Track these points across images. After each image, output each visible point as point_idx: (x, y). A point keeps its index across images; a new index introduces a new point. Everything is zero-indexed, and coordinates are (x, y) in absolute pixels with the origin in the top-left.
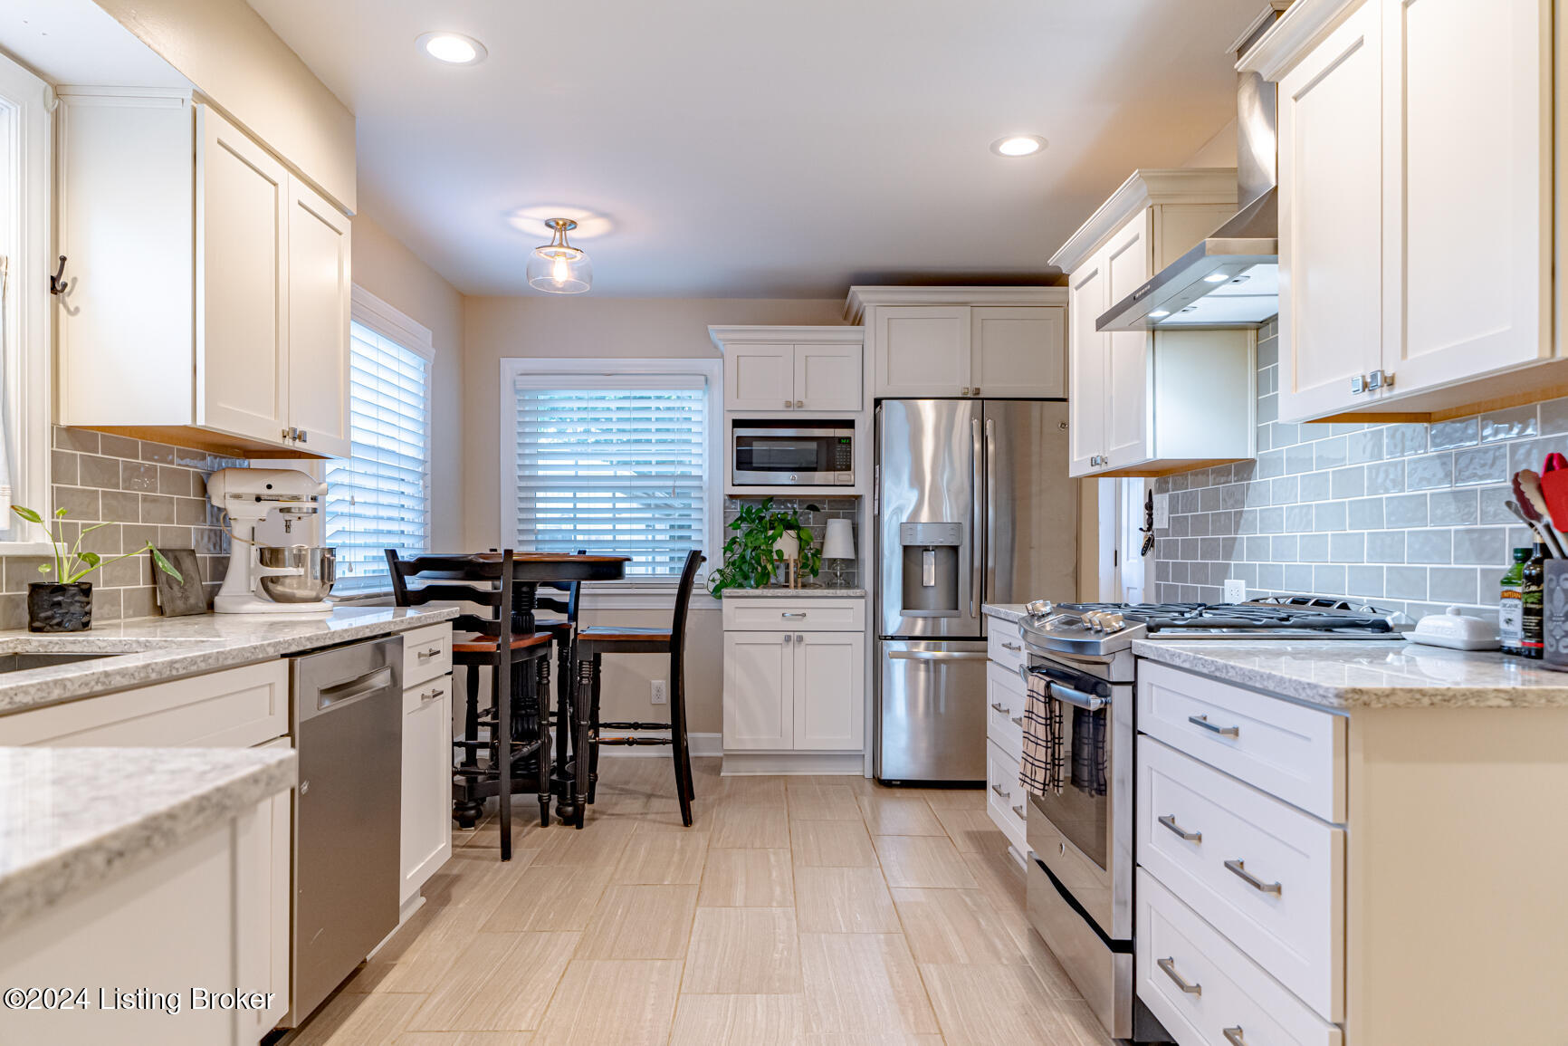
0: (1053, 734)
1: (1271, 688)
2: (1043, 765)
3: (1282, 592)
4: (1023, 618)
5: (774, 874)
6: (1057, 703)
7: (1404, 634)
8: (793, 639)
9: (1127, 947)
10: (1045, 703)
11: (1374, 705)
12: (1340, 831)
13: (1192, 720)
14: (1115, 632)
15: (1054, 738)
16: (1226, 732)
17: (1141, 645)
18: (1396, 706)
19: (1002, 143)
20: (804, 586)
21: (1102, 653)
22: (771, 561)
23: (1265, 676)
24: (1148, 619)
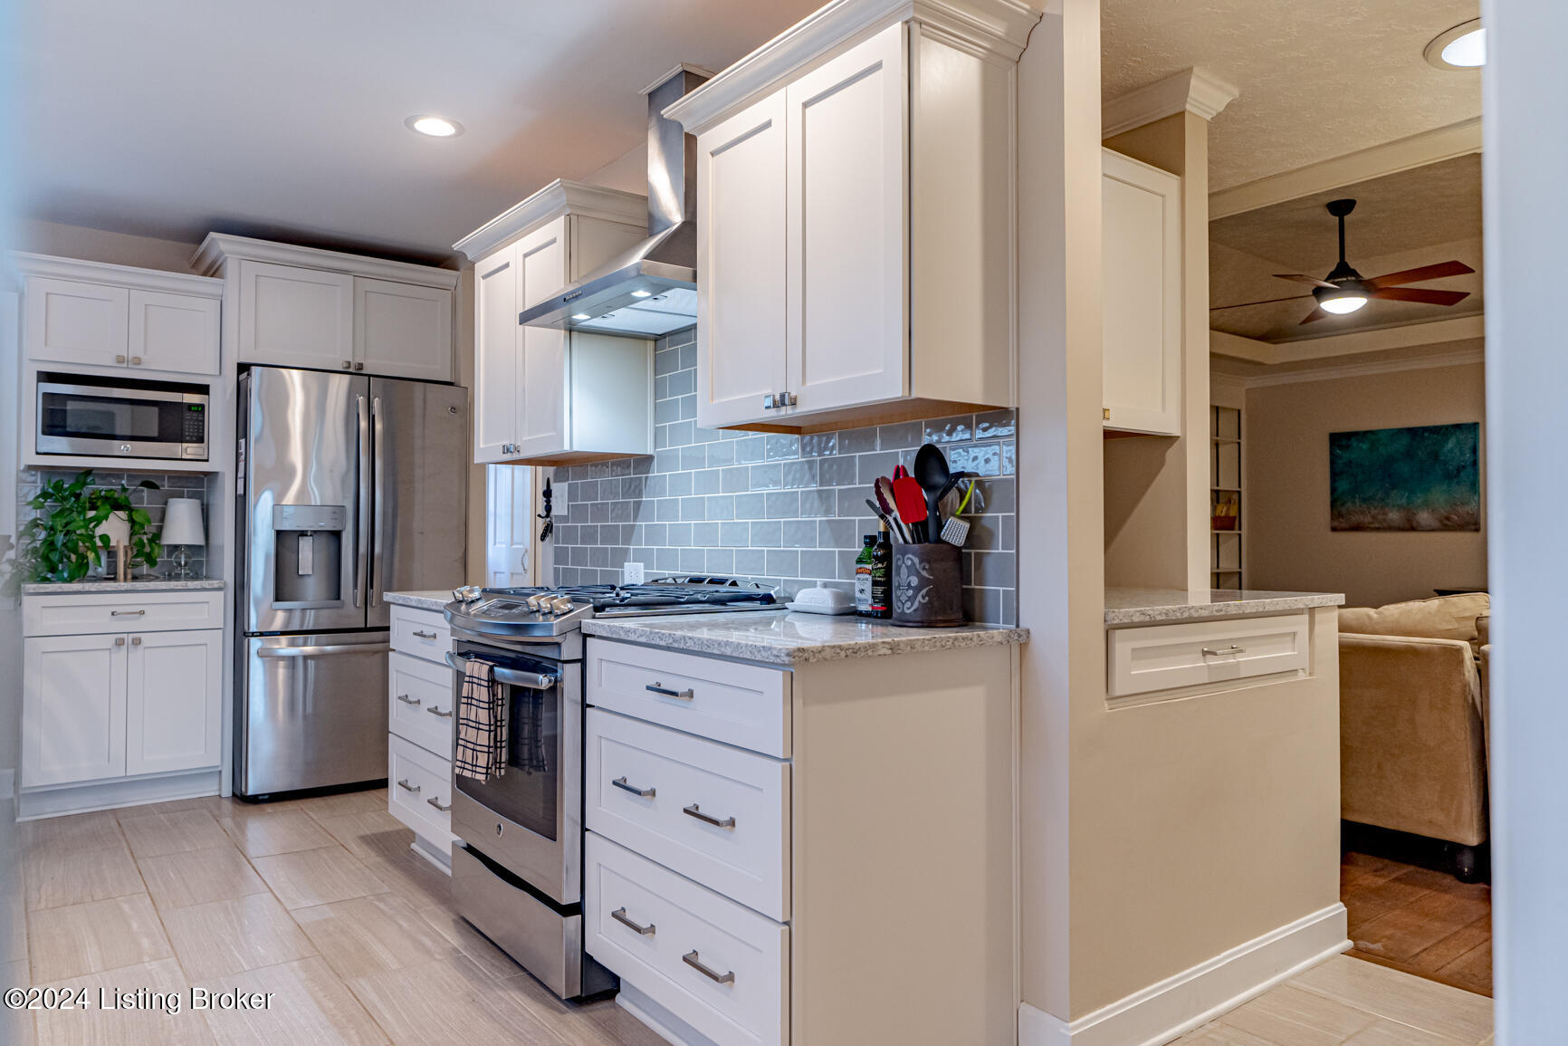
0: (495, 717)
1: (729, 654)
2: (486, 749)
3: (679, 573)
4: (448, 605)
5: (135, 926)
6: (500, 686)
7: (787, 605)
8: (128, 642)
9: (577, 909)
10: (488, 687)
11: (812, 660)
12: (788, 764)
13: (648, 688)
14: (564, 614)
15: (496, 721)
16: (684, 695)
17: (589, 624)
18: (825, 659)
19: (417, 121)
20: (135, 578)
21: (554, 634)
22: (95, 549)
23: (722, 644)
24: (591, 600)
